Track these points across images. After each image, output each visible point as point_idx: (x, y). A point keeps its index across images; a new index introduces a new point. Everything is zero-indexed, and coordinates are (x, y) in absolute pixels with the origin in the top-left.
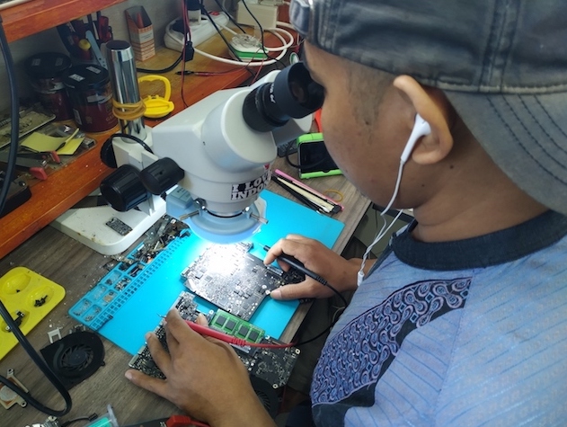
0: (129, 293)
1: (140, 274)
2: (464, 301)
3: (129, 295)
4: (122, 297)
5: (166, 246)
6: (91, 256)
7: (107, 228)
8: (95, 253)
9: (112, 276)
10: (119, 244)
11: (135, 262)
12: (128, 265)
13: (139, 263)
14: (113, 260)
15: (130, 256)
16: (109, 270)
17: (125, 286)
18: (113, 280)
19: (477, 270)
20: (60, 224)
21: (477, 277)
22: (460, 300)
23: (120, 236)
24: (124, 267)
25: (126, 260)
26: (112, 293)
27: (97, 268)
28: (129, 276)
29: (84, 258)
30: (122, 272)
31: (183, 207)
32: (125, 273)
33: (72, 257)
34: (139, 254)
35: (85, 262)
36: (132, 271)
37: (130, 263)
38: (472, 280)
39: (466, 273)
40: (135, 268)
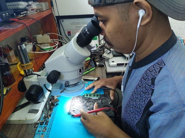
0: (49, 131)
1: (49, 123)
2: (164, 64)
3: (50, 132)
4: (47, 133)
5: (52, 111)
6: (27, 127)
7: (29, 114)
8: (28, 125)
9: (39, 129)
10: (36, 117)
11: (45, 120)
12: (43, 123)
13: (47, 120)
14: (36, 124)
15: (41, 119)
16: (37, 127)
17: (46, 129)
18: (40, 130)
19: (162, 56)
20: (10, 121)
21: (163, 58)
22: (163, 64)
23: (36, 114)
24: (42, 124)
25: (41, 121)
26: (42, 134)
27: (32, 129)
28: (45, 125)
29: (25, 128)
30: (42, 126)
31: (59, 90)
32: (43, 126)
33: (20, 130)
34: (45, 117)
35: (26, 129)
36: (45, 124)
37: (43, 121)
38: (162, 59)
39: (160, 59)
40: (46, 122)
